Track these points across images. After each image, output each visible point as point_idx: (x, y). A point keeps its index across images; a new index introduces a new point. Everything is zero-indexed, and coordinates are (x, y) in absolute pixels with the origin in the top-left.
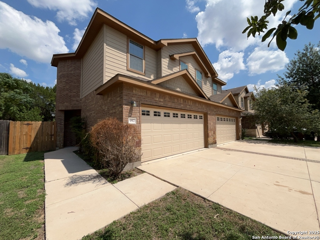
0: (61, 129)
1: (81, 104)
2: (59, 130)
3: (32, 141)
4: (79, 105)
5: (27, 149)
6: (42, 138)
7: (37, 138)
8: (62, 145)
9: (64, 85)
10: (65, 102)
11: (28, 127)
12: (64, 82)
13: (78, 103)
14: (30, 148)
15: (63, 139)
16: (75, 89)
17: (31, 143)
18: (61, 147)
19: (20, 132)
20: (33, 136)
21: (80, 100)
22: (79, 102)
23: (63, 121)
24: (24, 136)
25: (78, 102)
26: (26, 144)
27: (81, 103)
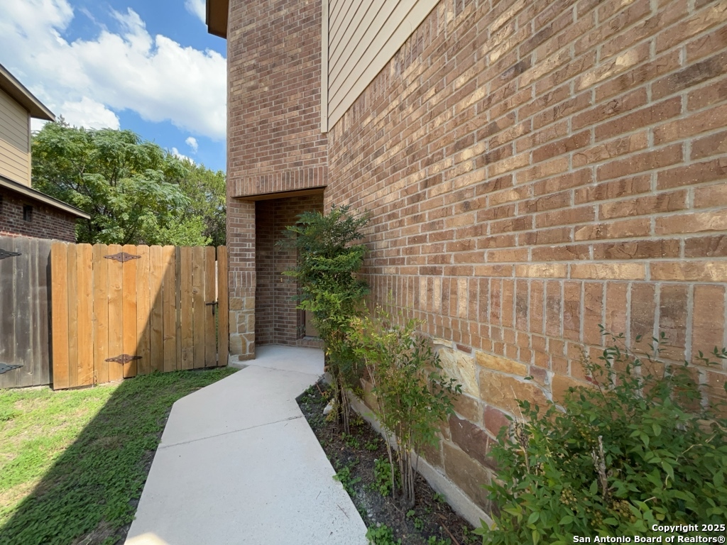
0: (244, 277)
1: (324, 160)
2: (238, 284)
3: (140, 330)
4: (314, 166)
5: (121, 360)
6: (178, 315)
7: (158, 316)
8: (248, 343)
9: (252, 83)
10: (256, 161)
11: (121, 268)
12: (249, 68)
13: (309, 156)
14: (136, 358)
15: (253, 319)
16: (295, 93)
17: (139, 337)
18: (248, 353)
19: (94, 288)
20: (145, 305)
21: (322, 143)
22: (316, 150)
23: (251, 246)
24: (111, 307)
25: (309, 151)
26: (119, 339)
27: (324, 154)
